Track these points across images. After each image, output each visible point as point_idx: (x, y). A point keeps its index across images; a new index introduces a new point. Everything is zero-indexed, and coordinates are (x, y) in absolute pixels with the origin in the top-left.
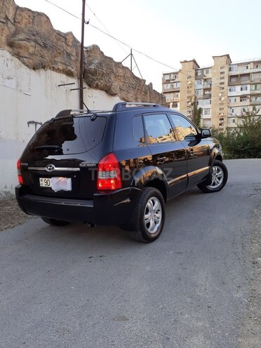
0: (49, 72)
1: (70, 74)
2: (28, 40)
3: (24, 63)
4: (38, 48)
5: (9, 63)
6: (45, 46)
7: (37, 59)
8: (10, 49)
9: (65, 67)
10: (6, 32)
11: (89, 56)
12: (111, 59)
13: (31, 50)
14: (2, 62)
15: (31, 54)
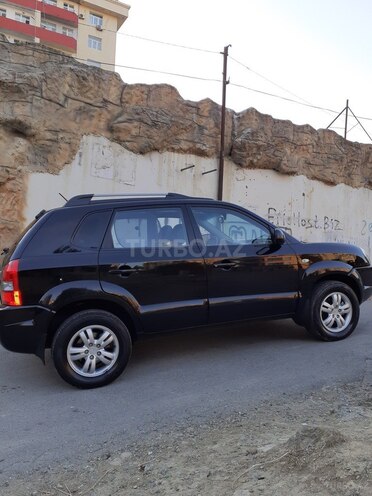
0: (167, 154)
1: (201, 153)
2: (130, 121)
3: (127, 148)
4: (144, 128)
5: (106, 150)
6: (155, 124)
7: (143, 142)
9: (191, 145)
11: (241, 125)
12: (288, 123)
13: (134, 132)
14: (96, 150)
15: (135, 137)
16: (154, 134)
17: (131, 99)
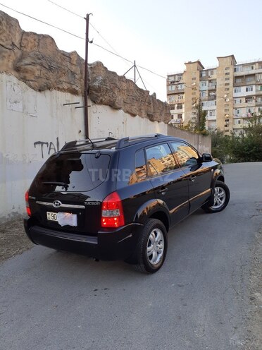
0: (55, 92)
1: (74, 92)
2: (34, 64)
3: (30, 86)
4: (44, 71)
5: (16, 87)
6: (50, 69)
7: (43, 82)
8: (17, 74)
9: (69, 86)
10: (13, 57)
11: (93, 73)
12: (114, 73)
13: (37, 73)
14: (9, 87)
15: (37, 78)
16: (51, 77)
17: (28, 44)
